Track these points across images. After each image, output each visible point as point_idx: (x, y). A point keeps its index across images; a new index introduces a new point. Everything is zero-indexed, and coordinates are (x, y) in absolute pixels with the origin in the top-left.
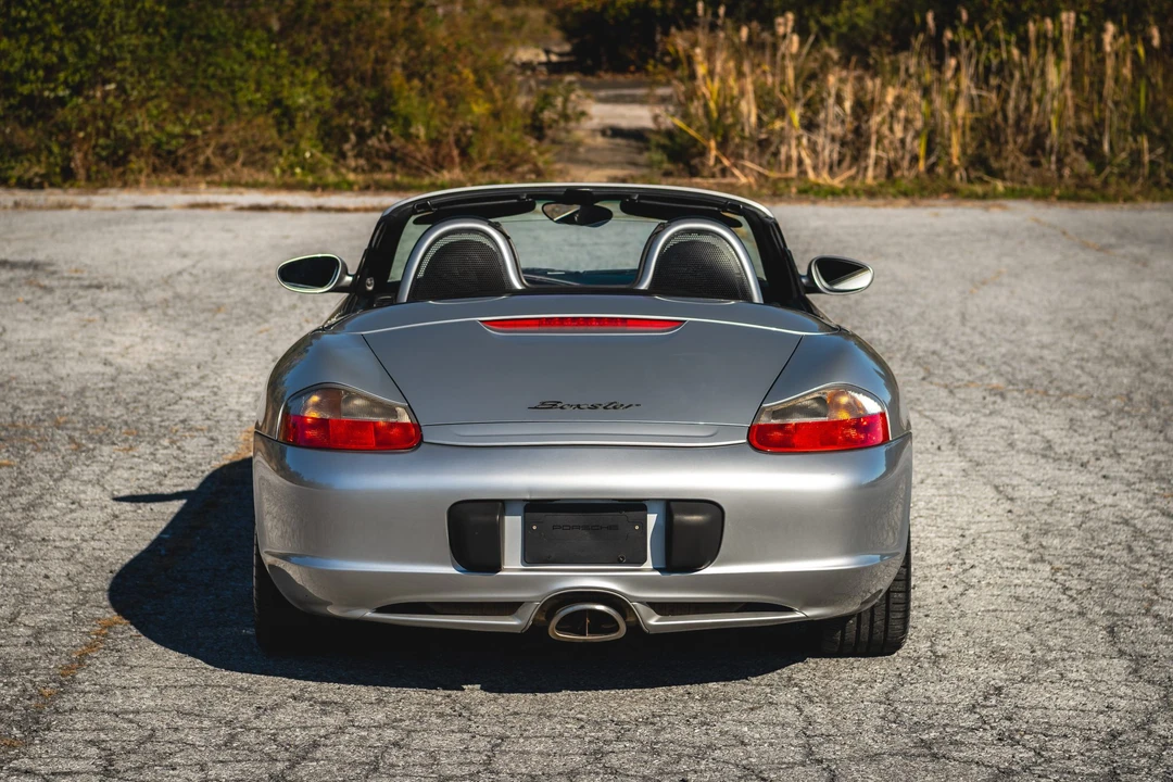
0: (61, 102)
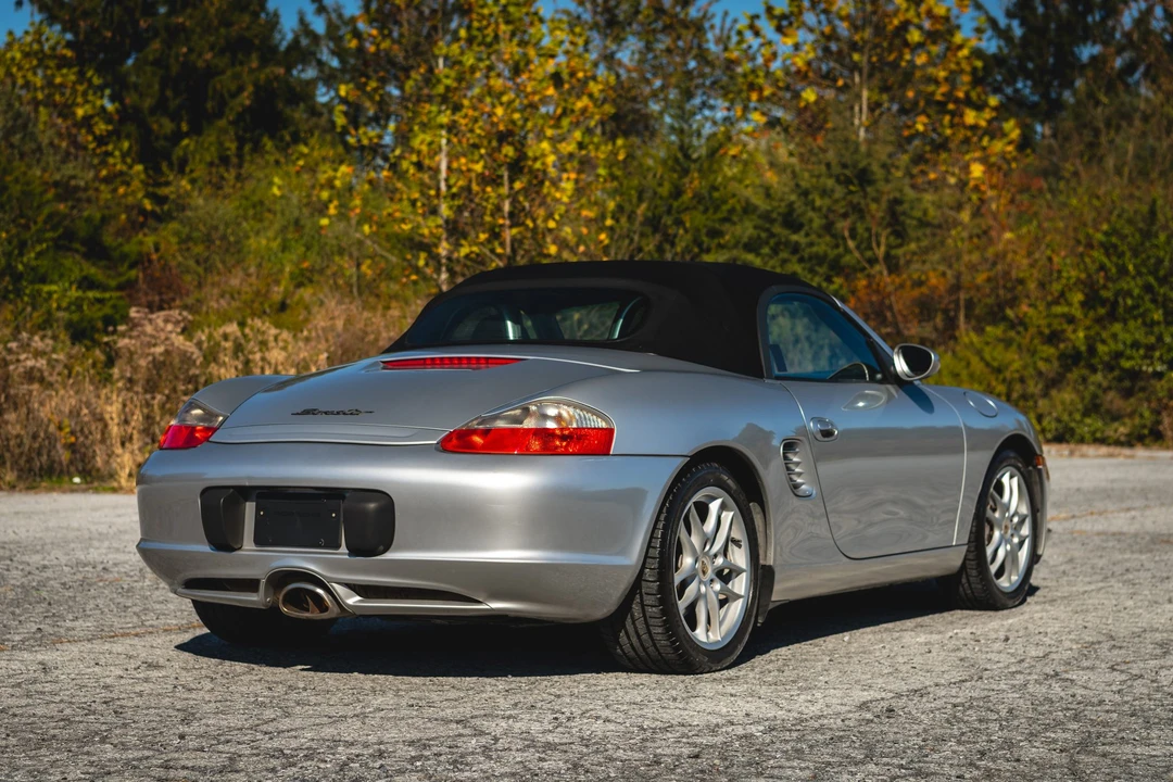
0: (1159, 375)
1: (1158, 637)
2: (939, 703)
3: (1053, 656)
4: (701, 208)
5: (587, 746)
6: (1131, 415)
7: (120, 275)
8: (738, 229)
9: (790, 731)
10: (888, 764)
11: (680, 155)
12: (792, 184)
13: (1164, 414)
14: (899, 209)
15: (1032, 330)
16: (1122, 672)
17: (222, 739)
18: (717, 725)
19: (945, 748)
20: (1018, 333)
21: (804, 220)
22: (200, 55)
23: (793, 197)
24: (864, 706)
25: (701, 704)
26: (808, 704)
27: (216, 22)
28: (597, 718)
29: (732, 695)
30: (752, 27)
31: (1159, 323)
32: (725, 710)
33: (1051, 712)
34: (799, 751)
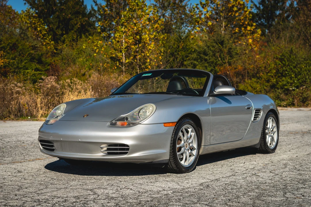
1: (284, 162)
2: (222, 183)
3: (256, 168)
4: (184, 50)
5: (122, 198)
6: (287, 100)
7: (45, 67)
8: (193, 56)
9: (179, 192)
10: (203, 204)
11: (179, 38)
12: (206, 44)
13: (295, 99)
14: (231, 50)
15: (263, 79)
16: (273, 173)
17: (25, 196)
18: (160, 191)
19: (220, 198)
20: (260, 80)
21: (208, 53)
22: (67, 15)
23: (206, 48)
24: (201, 184)
25: (158, 184)
26: (187, 184)
27: (71, 8)
28: (128, 189)
29: (167, 181)
30: (196, 7)
31: (293, 77)
32: (164, 186)
33: (251, 186)
34: (180, 199)
